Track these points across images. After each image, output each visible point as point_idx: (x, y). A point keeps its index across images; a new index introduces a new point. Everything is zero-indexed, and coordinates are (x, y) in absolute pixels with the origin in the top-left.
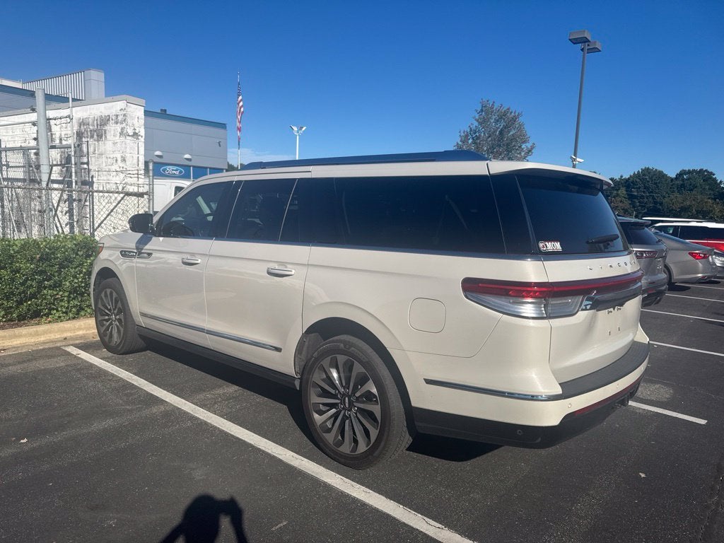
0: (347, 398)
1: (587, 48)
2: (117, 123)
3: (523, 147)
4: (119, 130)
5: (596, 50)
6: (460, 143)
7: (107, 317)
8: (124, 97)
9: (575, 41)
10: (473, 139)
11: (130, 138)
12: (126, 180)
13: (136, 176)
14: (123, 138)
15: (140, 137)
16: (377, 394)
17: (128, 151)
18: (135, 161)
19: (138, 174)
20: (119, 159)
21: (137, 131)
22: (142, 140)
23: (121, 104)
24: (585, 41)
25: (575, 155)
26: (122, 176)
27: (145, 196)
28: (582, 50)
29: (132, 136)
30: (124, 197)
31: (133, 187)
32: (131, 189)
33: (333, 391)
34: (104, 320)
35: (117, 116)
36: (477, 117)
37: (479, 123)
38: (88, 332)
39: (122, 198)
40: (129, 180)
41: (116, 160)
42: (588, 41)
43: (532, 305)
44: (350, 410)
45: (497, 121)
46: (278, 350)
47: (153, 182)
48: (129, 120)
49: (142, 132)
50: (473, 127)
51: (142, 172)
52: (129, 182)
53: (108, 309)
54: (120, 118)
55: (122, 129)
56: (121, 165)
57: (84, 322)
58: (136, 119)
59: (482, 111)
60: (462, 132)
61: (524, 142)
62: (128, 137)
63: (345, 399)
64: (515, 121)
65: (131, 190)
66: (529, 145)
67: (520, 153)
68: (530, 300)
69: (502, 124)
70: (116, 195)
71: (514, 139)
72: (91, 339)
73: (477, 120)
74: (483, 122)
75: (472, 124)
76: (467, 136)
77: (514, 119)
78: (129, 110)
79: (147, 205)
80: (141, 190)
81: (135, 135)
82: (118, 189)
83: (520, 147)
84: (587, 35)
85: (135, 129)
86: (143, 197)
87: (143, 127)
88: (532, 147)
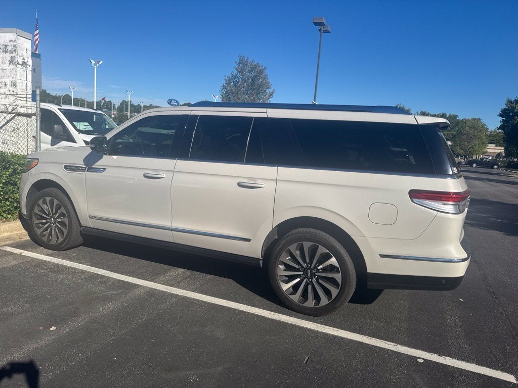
0: (309, 271)
1: (323, 29)
2: (6, 52)
3: (267, 91)
4: (9, 59)
5: (327, 31)
6: (225, 85)
7: (44, 221)
8: (15, 30)
9: (317, 24)
10: (234, 83)
11: (20, 66)
12: (16, 103)
13: (25, 99)
14: (12, 66)
15: (28, 66)
16: (338, 266)
17: (19, 77)
18: (24, 87)
19: (27, 98)
20: (9, 83)
21: (26, 61)
22: (30, 68)
23: (12, 36)
24: (321, 24)
25: (315, 101)
26: (12, 99)
27: (34, 117)
28: (320, 30)
29: (22, 65)
30: (14, 116)
31: (22, 109)
32: (23, 110)
33: (297, 267)
34: (41, 223)
35: (6, 46)
36: (237, 68)
37: (238, 71)
38: (12, 234)
39: (13, 118)
40: (19, 103)
41: (6, 85)
42: (324, 25)
43: (452, 206)
44: (312, 279)
45: (250, 71)
46: (248, 240)
47: (40, 105)
48: (19, 51)
49: (30, 63)
50: (234, 74)
51: (30, 96)
52: (19, 104)
53: (46, 214)
54: (9, 48)
55: (12, 57)
56: (11, 89)
57: (8, 225)
58: (25, 51)
59: (240, 63)
60: (227, 77)
61: (268, 88)
62: (18, 66)
63: (307, 271)
64: (262, 73)
65: (22, 112)
66: (271, 90)
67: (265, 96)
68: (451, 203)
69: (253, 74)
70: (5, 115)
71: (261, 85)
72: (18, 240)
73: (237, 70)
74: (241, 71)
75: (233, 72)
76: (230, 80)
77: (262, 71)
78: (19, 42)
79: (35, 125)
80: (30, 111)
81: (24, 64)
82: (8, 110)
83: (265, 91)
84: (324, 21)
85: (24, 59)
86: (31, 117)
87: (30, 58)
88: (273, 92)
